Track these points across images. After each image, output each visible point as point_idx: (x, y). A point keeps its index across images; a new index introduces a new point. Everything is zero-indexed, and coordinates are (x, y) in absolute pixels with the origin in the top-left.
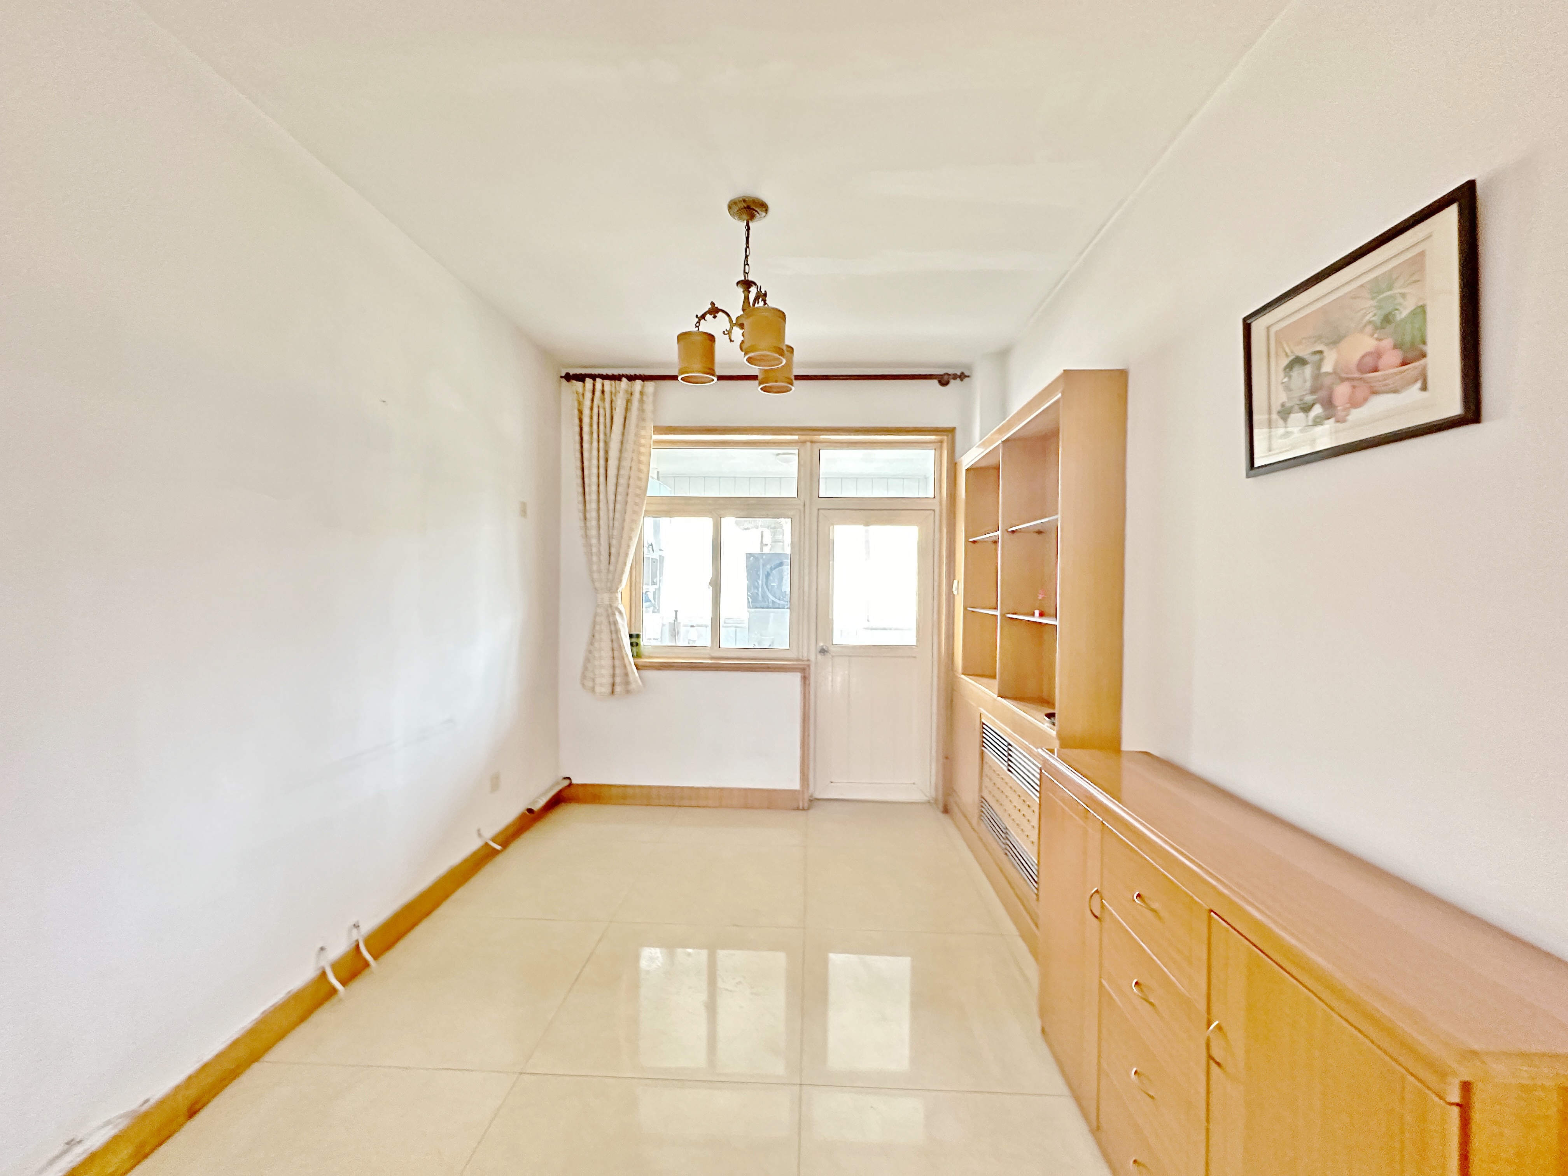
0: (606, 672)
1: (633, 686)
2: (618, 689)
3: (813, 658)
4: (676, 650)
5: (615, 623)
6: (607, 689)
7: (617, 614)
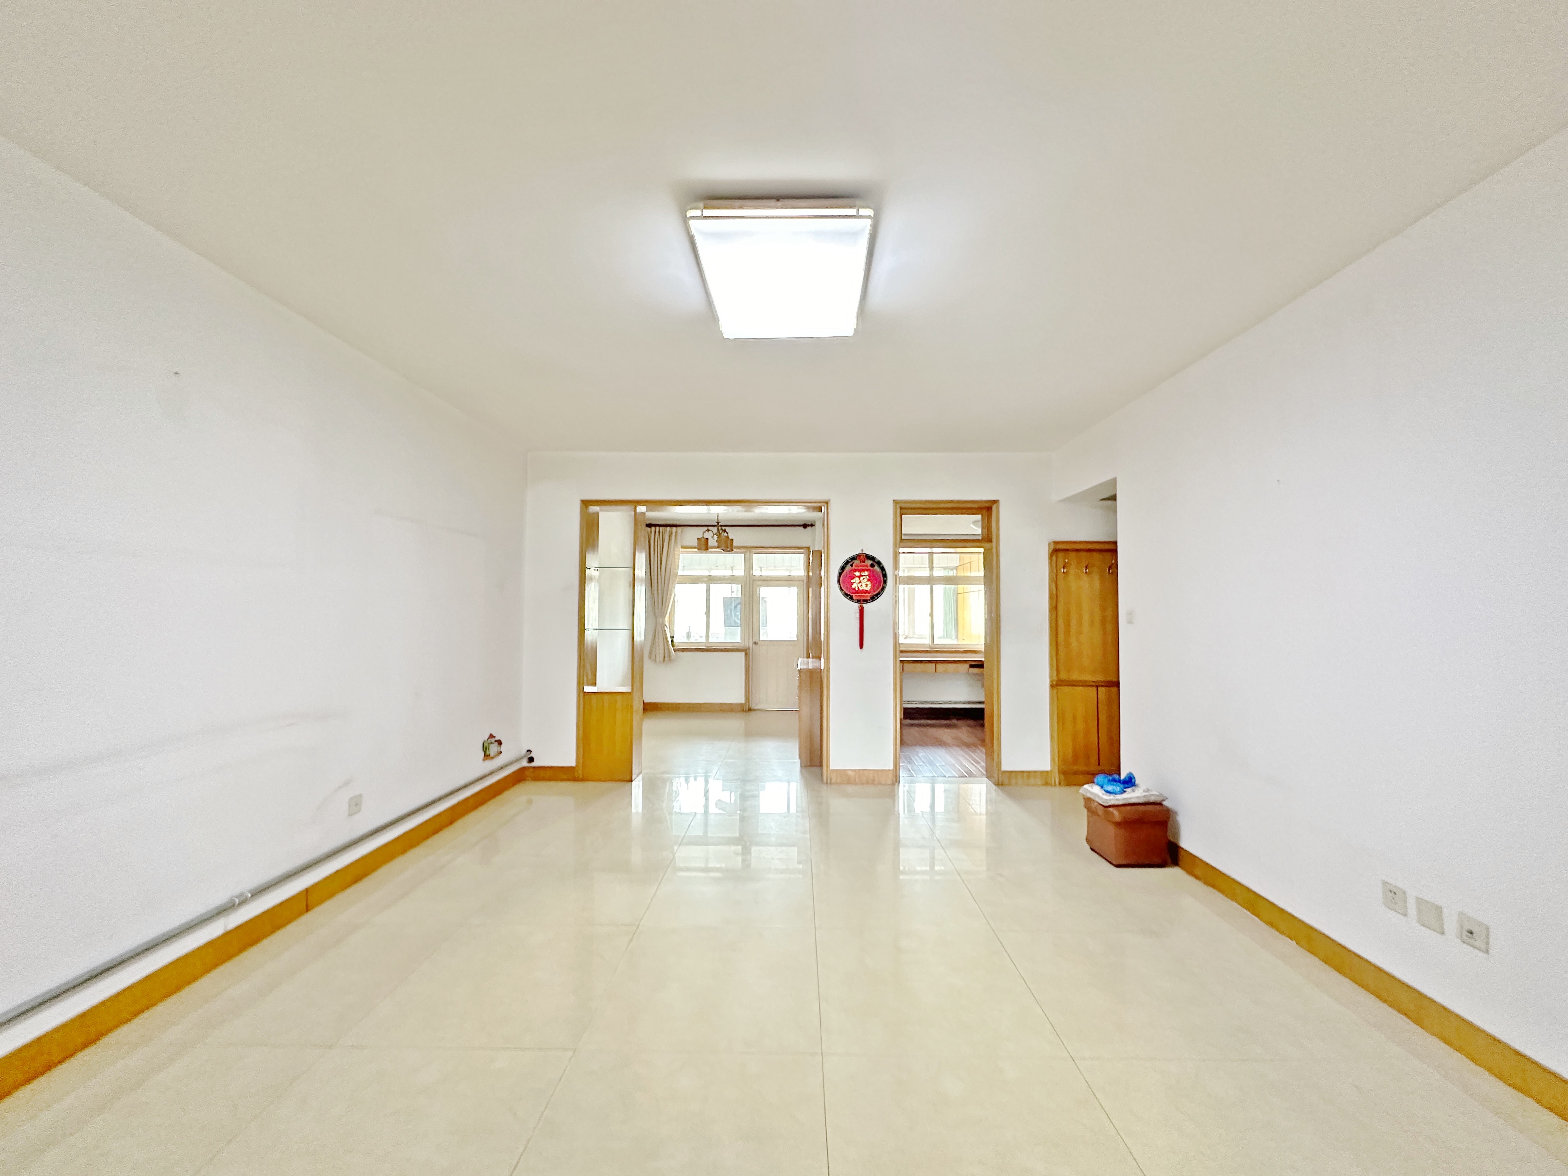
0: (662, 651)
1: (673, 657)
2: (666, 659)
3: (751, 646)
4: (689, 644)
5: (665, 631)
6: (662, 659)
7: (665, 627)
